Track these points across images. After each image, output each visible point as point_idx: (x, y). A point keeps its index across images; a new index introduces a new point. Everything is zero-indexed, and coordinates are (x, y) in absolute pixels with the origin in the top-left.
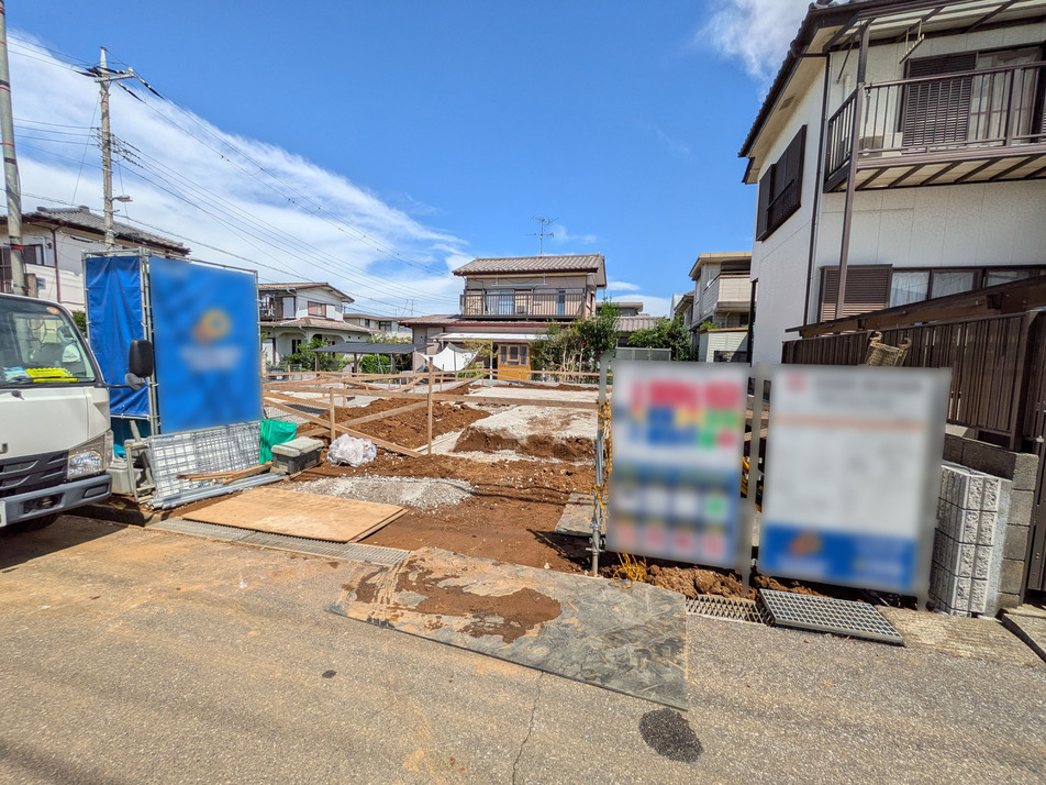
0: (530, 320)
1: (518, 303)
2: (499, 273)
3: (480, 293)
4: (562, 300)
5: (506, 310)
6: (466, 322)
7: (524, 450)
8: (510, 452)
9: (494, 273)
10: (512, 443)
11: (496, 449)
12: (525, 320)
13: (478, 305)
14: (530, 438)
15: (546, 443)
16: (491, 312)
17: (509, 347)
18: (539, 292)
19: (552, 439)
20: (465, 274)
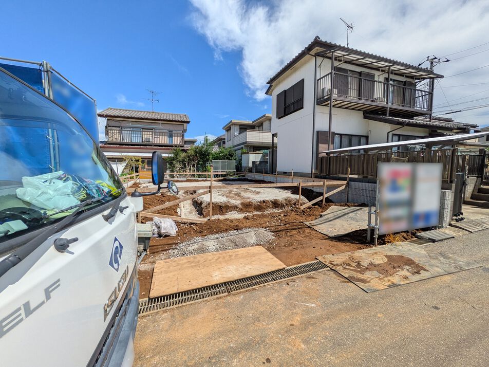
0: (154, 146)
1: (145, 137)
2: (132, 118)
3: (118, 129)
4: (171, 136)
5: (137, 140)
6: (112, 146)
7: (241, 211)
8: (234, 212)
9: (128, 118)
10: (235, 208)
11: (227, 212)
12: (152, 145)
13: (118, 136)
14: (242, 204)
15: (250, 205)
16: (126, 140)
17: (146, 161)
18: (157, 131)
19: (252, 203)
20: (107, 116)
